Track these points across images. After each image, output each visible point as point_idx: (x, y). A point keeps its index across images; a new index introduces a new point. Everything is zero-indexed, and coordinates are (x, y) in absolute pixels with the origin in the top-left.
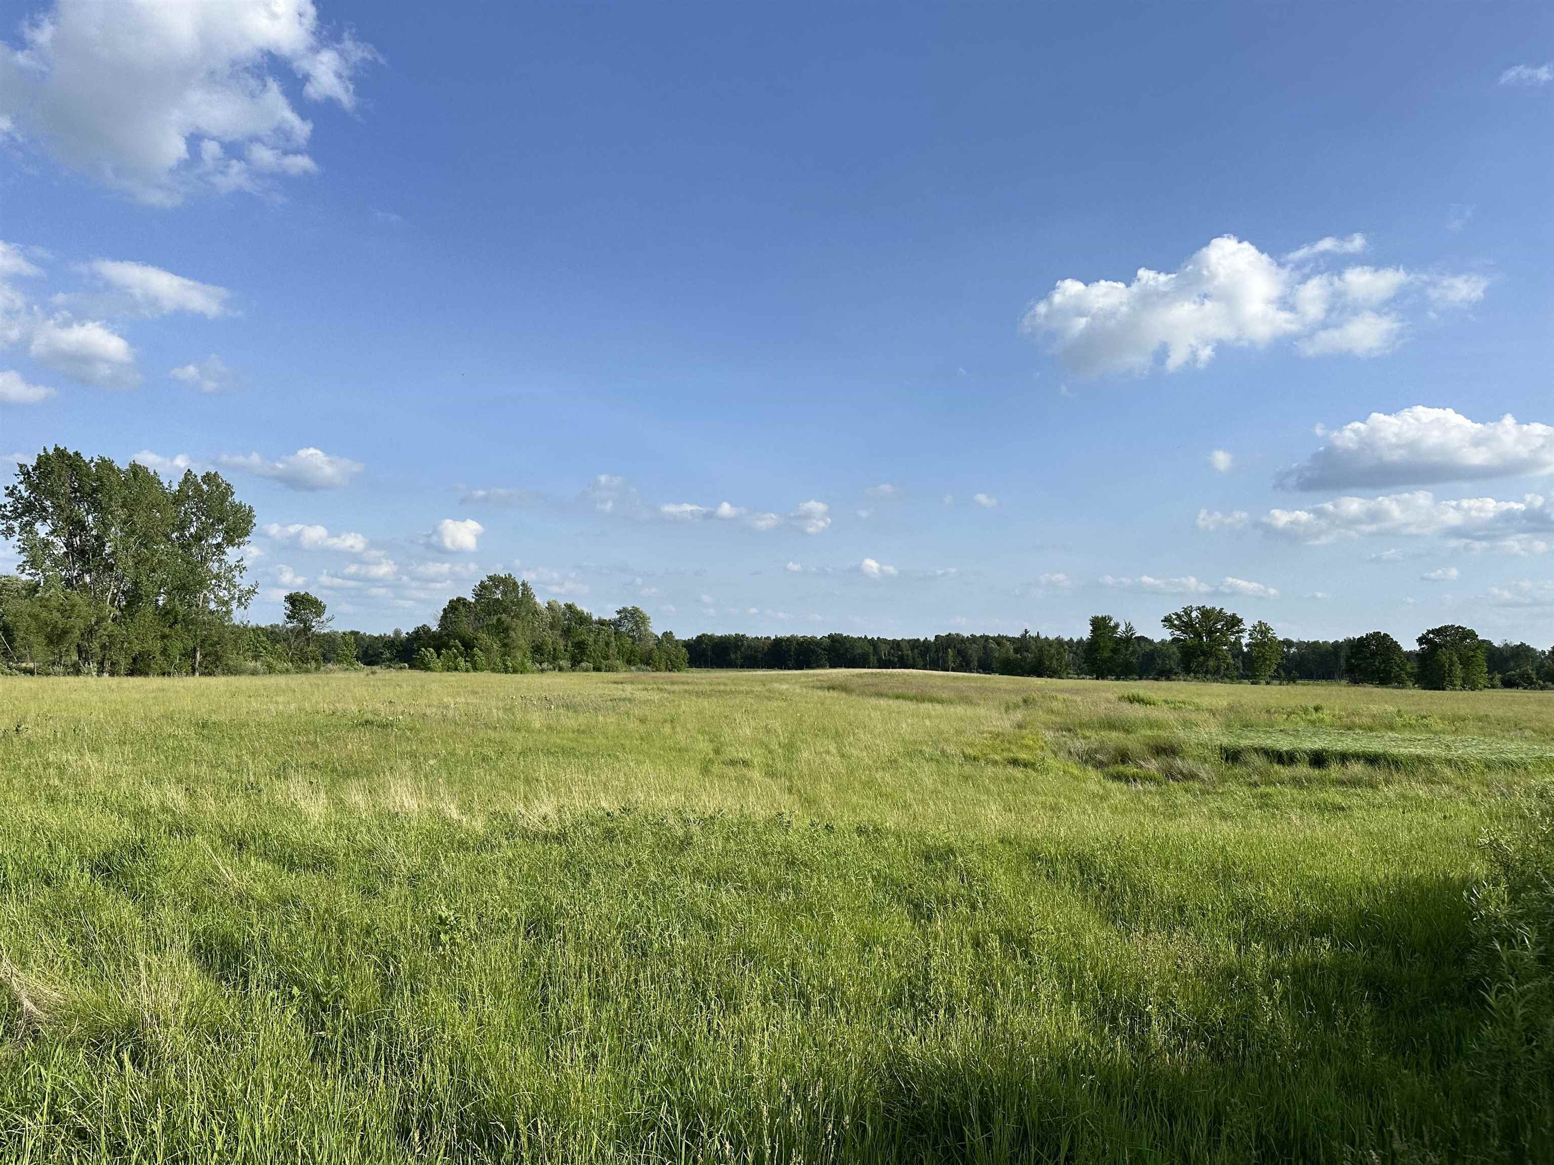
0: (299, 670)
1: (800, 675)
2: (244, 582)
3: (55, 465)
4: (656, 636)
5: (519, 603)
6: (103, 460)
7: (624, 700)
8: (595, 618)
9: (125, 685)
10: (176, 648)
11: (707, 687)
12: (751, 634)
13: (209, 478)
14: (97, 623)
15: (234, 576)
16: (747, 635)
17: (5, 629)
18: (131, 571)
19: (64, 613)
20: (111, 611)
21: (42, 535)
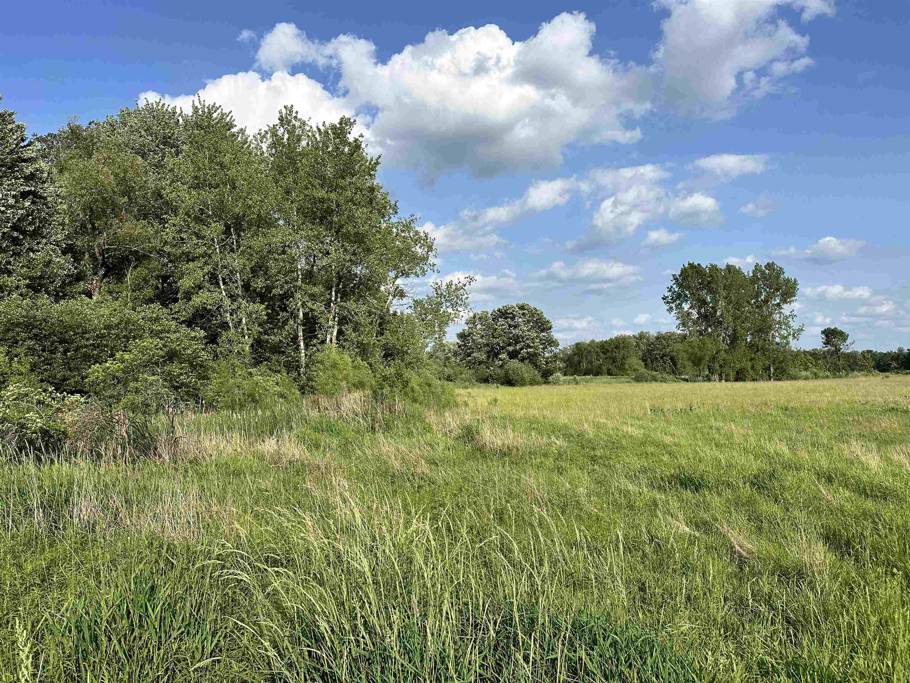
0: (835, 376)
2: (795, 325)
3: (690, 272)
6: (711, 265)
9: (735, 386)
10: (759, 366)
13: (769, 266)
14: (717, 353)
15: (789, 321)
17: (672, 359)
18: (731, 324)
19: (700, 348)
20: (723, 346)
21: (686, 309)
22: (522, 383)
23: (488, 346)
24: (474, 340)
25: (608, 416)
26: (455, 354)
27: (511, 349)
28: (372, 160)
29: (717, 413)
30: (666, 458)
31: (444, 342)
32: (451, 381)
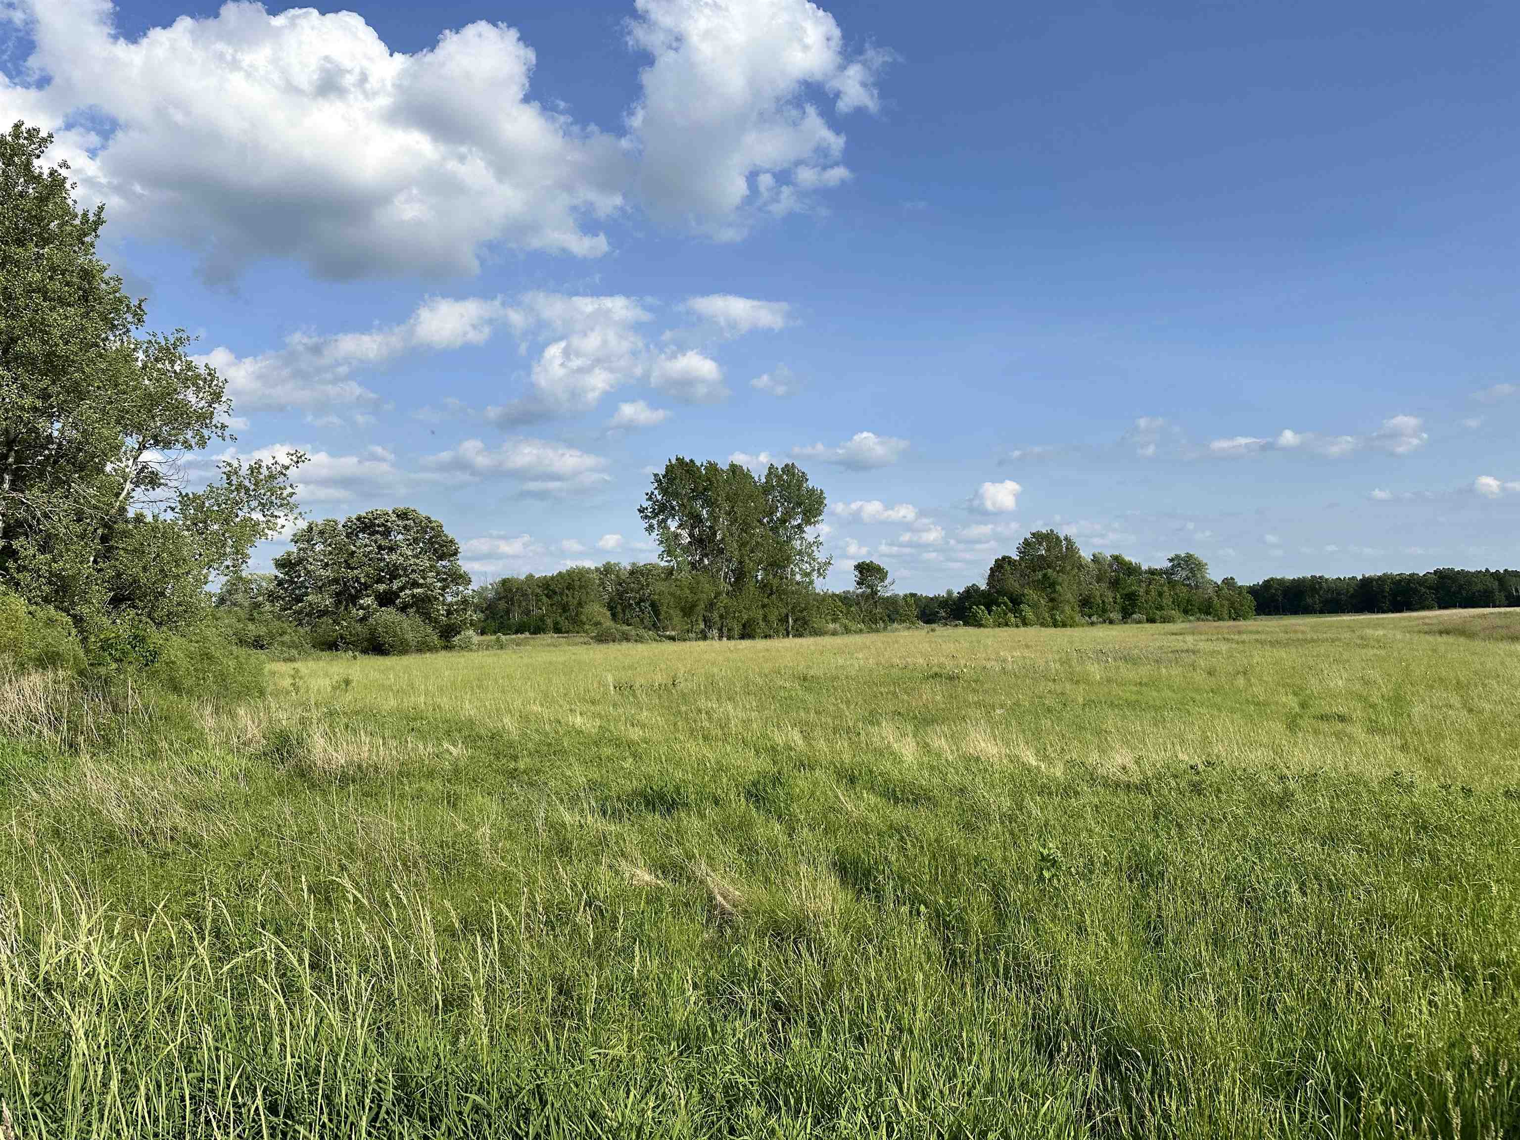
0: (871, 630)
1: (1400, 619)
2: (821, 556)
3: (678, 472)
4: (1215, 583)
5: (1064, 558)
6: (709, 462)
7: (1187, 651)
8: (1144, 567)
9: (740, 647)
10: (773, 618)
11: (1282, 635)
12: (1331, 574)
13: (788, 469)
14: (715, 598)
15: (813, 551)
16: (1327, 576)
17: (653, 605)
18: (737, 553)
19: (692, 590)
20: (725, 587)
21: (673, 529)
22: (403, 649)
23: (338, 583)
24: (309, 572)
25: (547, 698)
26: (272, 597)
27: (382, 587)
28: (85, 215)
29: (712, 687)
30: (628, 764)
31: (244, 574)
32: (262, 647)
